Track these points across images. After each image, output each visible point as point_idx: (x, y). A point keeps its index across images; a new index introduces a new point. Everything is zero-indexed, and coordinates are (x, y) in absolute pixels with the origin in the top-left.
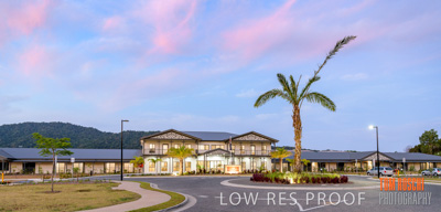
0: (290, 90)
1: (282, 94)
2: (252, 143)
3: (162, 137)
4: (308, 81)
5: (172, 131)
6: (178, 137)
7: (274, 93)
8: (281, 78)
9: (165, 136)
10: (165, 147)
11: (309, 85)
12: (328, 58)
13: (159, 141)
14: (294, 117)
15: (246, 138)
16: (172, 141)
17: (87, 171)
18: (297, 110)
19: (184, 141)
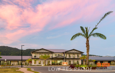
1: (82, 35)
2: (73, 53)
3: (39, 51)
5: (42, 49)
6: (45, 51)
7: (79, 34)
8: (82, 28)
9: (40, 51)
10: (40, 55)
12: (101, 20)
13: (38, 53)
14: (86, 44)
15: (71, 52)
16: (42, 53)
17: (12, 64)
19: (47, 53)
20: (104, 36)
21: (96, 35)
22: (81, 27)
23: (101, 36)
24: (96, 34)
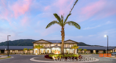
0: (60, 20)
1: (57, 22)
4: (67, 16)
8: (56, 15)
11: (67, 17)
12: (74, 5)
18: (63, 29)
20: (79, 26)
21: (71, 24)
22: (54, 14)
23: (76, 25)
24: (71, 22)
